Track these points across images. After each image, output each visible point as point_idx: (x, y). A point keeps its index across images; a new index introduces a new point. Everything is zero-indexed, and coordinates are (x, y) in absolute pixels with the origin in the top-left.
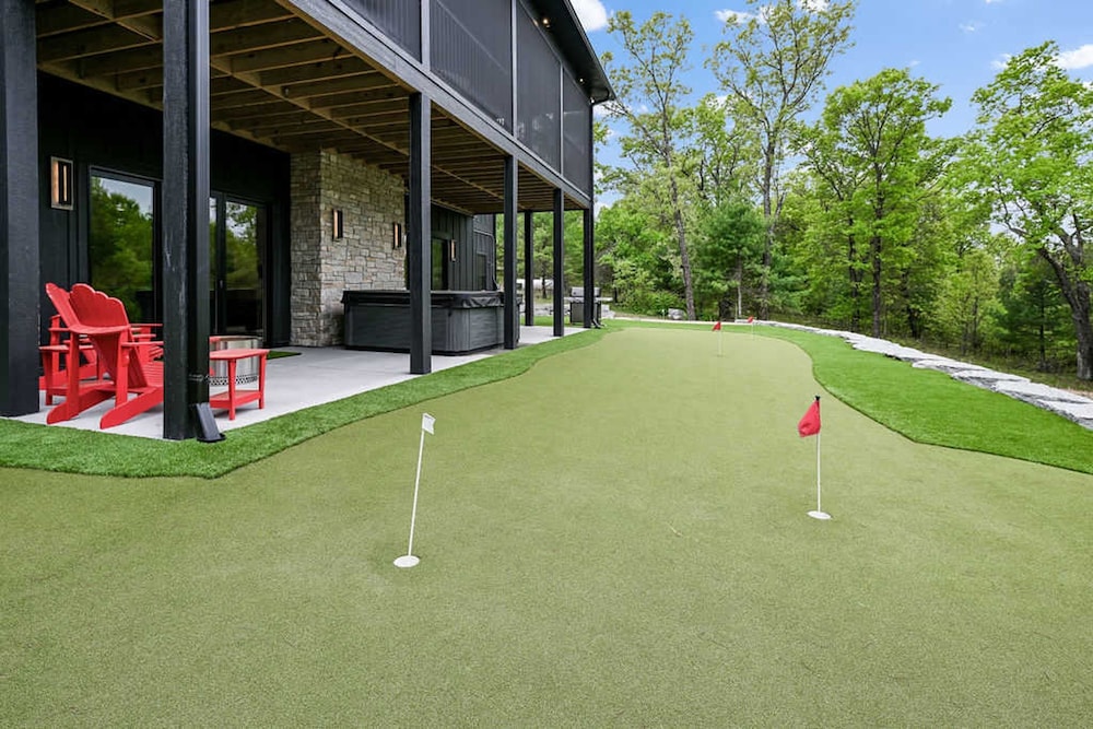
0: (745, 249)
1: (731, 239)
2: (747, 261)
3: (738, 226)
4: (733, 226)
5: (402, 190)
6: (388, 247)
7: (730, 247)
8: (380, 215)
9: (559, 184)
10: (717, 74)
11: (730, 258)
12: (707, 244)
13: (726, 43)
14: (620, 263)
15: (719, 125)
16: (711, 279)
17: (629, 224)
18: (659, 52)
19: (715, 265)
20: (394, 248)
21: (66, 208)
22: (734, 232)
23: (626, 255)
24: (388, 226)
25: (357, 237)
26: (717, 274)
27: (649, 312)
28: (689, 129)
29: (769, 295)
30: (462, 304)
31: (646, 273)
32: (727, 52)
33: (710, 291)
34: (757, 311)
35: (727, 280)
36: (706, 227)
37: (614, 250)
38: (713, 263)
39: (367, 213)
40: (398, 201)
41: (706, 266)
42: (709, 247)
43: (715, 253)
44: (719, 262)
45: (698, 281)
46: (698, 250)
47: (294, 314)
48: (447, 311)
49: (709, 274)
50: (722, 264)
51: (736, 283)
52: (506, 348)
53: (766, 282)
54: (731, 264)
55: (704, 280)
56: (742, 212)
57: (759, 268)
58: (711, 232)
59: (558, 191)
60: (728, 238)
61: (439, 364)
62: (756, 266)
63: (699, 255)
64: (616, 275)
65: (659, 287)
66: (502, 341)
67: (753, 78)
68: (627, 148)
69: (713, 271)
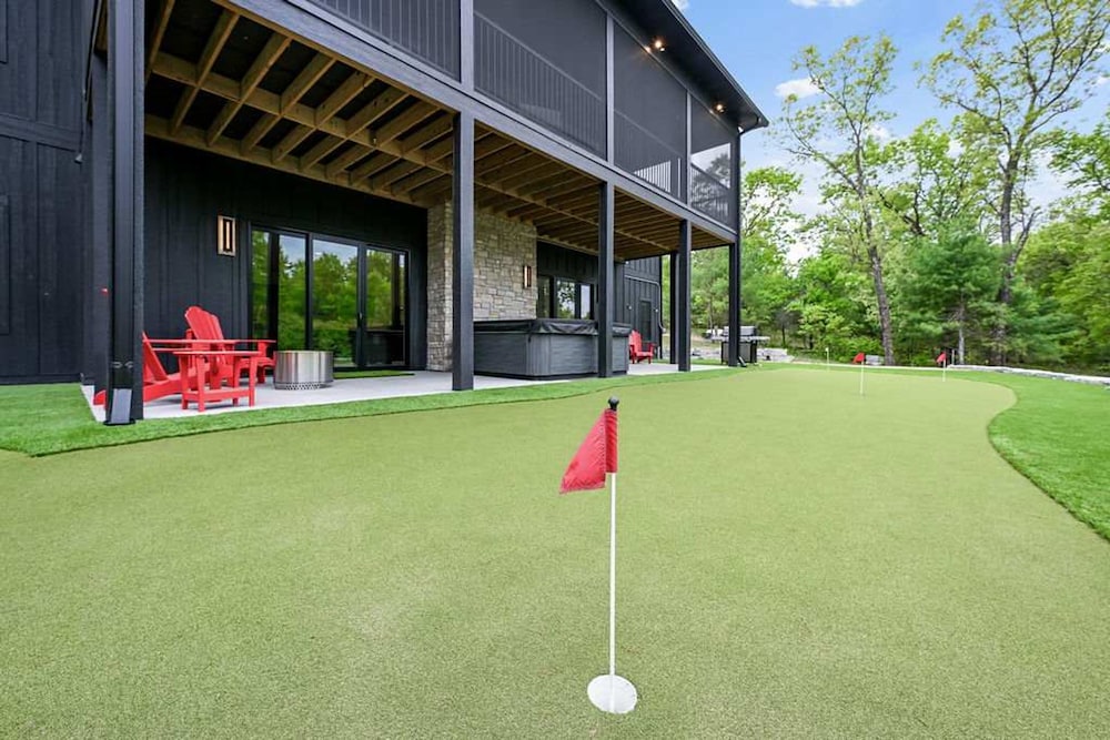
0: (969, 284)
1: (949, 275)
2: (973, 299)
3: (960, 259)
4: (951, 260)
5: (535, 236)
6: (517, 287)
7: (947, 283)
8: (509, 258)
9: (683, 215)
10: (934, 91)
11: (948, 296)
12: (914, 282)
13: (947, 53)
14: (809, 308)
15: (940, 150)
16: (919, 321)
17: (821, 269)
18: (851, 80)
19: (926, 306)
20: (523, 287)
21: (230, 253)
22: (954, 265)
23: (818, 300)
24: (518, 269)
25: (484, 277)
26: (928, 315)
27: (841, 359)
28: (901, 162)
29: (1008, 338)
30: (539, 329)
31: (840, 319)
32: (950, 63)
33: (919, 334)
34: (988, 357)
35: (942, 322)
36: (916, 264)
37: (805, 296)
38: (922, 304)
39: (495, 257)
40: (531, 246)
41: (914, 307)
42: (917, 285)
43: (926, 291)
44: (932, 301)
45: (902, 323)
46: (903, 290)
47: (430, 343)
48: (527, 336)
49: (918, 316)
50: (937, 303)
51: (953, 324)
52: (600, 377)
53: (1002, 323)
54: (949, 304)
55: (911, 323)
56: (965, 242)
57: (989, 306)
58: (919, 268)
59: (683, 222)
60: (945, 274)
61: (481, 384)
62: (986, 304)
63: (905, 296)
64: (802, 321)
65: (857, 333)
66: (597, 371)
67: (987, 83)
68: (829, 194)
69: (923, 313)
